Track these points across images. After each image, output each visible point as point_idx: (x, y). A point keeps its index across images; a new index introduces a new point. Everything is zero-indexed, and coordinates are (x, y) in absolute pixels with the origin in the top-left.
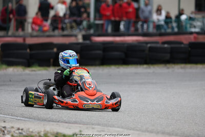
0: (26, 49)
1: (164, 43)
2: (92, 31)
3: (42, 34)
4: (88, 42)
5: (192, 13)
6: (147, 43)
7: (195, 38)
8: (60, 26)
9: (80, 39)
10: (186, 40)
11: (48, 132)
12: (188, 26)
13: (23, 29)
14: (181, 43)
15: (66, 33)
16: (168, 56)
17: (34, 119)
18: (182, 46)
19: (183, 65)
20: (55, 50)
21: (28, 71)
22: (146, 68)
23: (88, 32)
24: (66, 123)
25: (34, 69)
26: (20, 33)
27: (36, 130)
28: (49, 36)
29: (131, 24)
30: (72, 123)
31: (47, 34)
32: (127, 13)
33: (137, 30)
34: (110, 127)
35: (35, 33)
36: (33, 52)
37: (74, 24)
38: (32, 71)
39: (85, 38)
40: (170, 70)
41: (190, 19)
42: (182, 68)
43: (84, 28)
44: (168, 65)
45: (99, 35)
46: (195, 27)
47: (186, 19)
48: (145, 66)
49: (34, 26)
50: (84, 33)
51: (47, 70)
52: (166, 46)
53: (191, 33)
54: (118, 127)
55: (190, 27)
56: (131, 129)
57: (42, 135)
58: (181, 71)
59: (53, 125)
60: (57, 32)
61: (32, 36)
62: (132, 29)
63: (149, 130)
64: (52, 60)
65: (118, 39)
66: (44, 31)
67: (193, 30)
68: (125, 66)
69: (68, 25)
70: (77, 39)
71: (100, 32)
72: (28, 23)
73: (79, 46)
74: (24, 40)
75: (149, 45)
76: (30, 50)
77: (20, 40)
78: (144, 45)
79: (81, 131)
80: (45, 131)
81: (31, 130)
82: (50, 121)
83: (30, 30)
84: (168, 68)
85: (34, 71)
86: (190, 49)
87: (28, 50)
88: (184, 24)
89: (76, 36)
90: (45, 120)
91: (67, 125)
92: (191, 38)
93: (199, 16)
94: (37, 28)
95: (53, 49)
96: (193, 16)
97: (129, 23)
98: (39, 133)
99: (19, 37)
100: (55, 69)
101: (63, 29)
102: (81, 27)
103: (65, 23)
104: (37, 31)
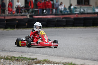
0: (5, 22)
1: (63, 18)
2: (33, 14)
3: (12, 15)
4: (31, 18)
5: (76, 5)
6: (56, 18)
7: (77, 16)
8: (20, 11)
9: (28, 17)
10: (72, 17)
11: (8, 56)
12: (74, 11)
14: (70, 18)
16: (65, 24)
17: (4, 51)
18: (71, 19)
19: (71, 27)
20: (17, 22)
21: (5, 30)
22: (56, 29)
23: (32, 14)
24: (17, 52)
25: (8, 29)
26: (3, 15)
27: (4, 55)
28: (15, 16)
29: (50, 10)
30: (20, 52)
31: (14, 15)
32: (48, 6)
33: (52, 12)
34: (36, 53)
35: (9, 15)
36: (8, 22)
37: (26, 11)
38: (7, 30)
39: (30, 16)
40: (65, 30)
41: (75, 8)
42: (70, 28)
44: (65, 27)
45: (36, 15)
46: (77, 11)
47: (73, 8)
48: (55, 28)
49: (9, 12)
50: (30, 14)
51: (14, 30)
52: (64, 19)
53: (75, 14)
54: (39, 54)
55: (75, 11)
56: (44, 55)
57: (6, 57)
58: (70, 30)
59: (11, 53)
60: (19, 14)
61: (8, 16)
63: (52, 54)
64: (16, 26)
65: (44, 17)
66: (13, 14)
67: (76, 12)
68: (46, 28)
69: (23, 11)
72: (6, 10)
73: (27, 20)
74: (5, 17)
75: (57, 19)
76: (7, 22)
77: (3, 18)
78: (55, 19)
79: (22, 55)
80: (7, 55)
81: (1, 55)
82: (11, 51)
83: (7, 13)
84: (65, 29)
85: (8, 30)
86: (74, 21)
87: (6, 22)
88: (72, 10)
89: (26, 16)
90: (9, 51)
91: (17, 53)
92: (75, 16)
93: (79, 7)
94: (10, 12)
95: (16, 21)
96: (76, 7)
98: (4, 56)
99: (3, 16)
100: (17, 30)
101: (21, 13)
102: (29, 12)
103: (22, 10)
104: (10, 13)
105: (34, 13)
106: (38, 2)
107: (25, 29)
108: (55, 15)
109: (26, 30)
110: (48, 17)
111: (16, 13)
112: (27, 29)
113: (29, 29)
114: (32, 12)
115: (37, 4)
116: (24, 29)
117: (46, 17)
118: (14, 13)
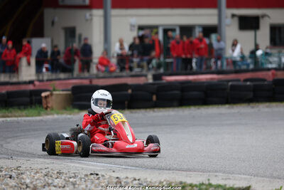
2: (162, 71)
3: (107, 75)
8: (127, 66)
9: (151, 81)
13: (88, 71)
15: (133, 72)
20: (130, 91)
26: (86, 74)
28: (116, 77)
31: (114, 74)
32: (199, 49)
35: (101, 75)
39: (156, 77)
41: (266, 54)
43: (153, 67)
45: (170, 75)
49: (100, 67)
60: (124, 74)
61: (98, 77)
62: (204, 67)
65: (191, 78)
66: (111, 72)
70: (147, 79)
71: (170, 72)
74: (91, 82)
77: (86, 82)
83: (95, 71)
86: (273, 86)
89: (146, 76)
94: (103, 68)
97: (202, 60)
99: (85, 78)
100: (131, 112)
101: (131, 69)
102: (150, 66)
103: (132, 62)
104: (103, 72)
105: (164, 70)
107: (152, 110)
109: (154, 111)
110: (199, 79)
111: (118, 71)
112: (156, 110)
113: (161, 109)
114: (159, 66)
115: (170, 46)
116: (148, 110)
117: (195, 80)
118: (113, 69)
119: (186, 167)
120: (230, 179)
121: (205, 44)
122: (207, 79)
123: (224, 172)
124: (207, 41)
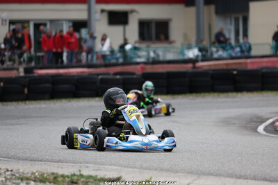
2: (33, 64)
9: (22, 74)
15: (5, 66)
23: (29, 65)
33: (80, 61)
39: (26, 71)
43: (24, 61)
45: (41, 68)
50: (24, 65)
62: (74, 60)
65: (62, 71)
69: (7, 58)
70: (19, 73)
71: (41, 65)
89: (18, 69)
97: (72, 53)
101: (2, 62)
102: (22, 60)
103: (4, 55)
105: (35, 63)
106: (43, 35)
107: (24, 102)
108: (89, 66)
109: (26, 104)
110: (70, 73)
112: (27, 102)
113: (33, 102)
114: (30, 60)
115: (41, 39)
116: (20, 103)
117: (66, 73)
119: (57, 159)
120: (100, 170)
121: (75, 38)
122: (77, 72)
123: (95, 164)
124: (77, 35)
